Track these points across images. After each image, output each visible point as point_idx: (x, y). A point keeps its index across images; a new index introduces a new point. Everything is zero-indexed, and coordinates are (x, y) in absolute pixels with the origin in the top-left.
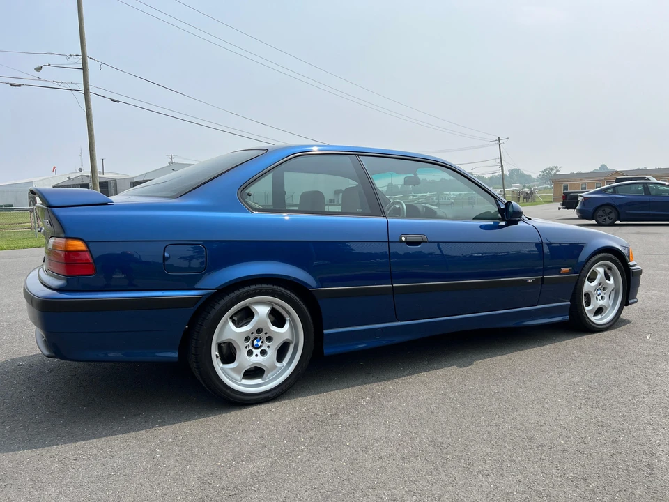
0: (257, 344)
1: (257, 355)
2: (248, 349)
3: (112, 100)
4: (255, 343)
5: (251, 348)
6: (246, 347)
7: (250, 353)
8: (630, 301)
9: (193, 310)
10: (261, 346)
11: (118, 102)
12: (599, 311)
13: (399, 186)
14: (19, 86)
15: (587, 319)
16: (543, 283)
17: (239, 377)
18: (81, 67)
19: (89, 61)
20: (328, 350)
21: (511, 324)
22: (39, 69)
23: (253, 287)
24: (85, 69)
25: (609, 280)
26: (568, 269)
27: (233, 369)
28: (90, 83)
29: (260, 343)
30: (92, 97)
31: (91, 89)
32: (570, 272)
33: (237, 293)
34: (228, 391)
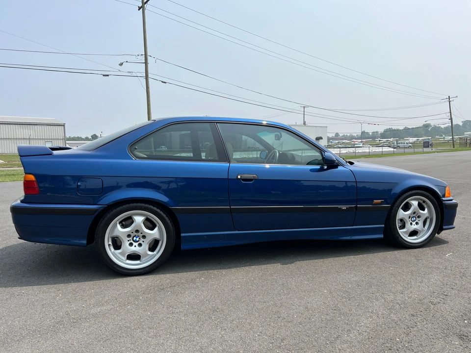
0: (136, 240)
1: (135, 246)
2: (129, 242)
3: (162, 82)
4: (135, 238)
5: (132, 241)
6: (128, 241)
7: (131, 244)
8: (444, 227)
9: (93, 217)
10: (138, 241)
11: (165, 83)
12: (414, 233)
13: (371, 134)
14: (108, 75)
15: (400, 239)
16: (356, 211)
17: (124, 258)
18: (144, 62)
19: (149, 57)
20: (184, 247)
21: (328, 238)
22: (121, 64)
23: (131, 205)
24: (146, 63)
25: (424, 210)
26: (380, 201)
27: (120, 253)
28: (149, 72)
29: (138, 239)
30: (150, 80)
31: (150, 76)
32: (382, 203)
33: (121, 208)
34: (115, 266)
